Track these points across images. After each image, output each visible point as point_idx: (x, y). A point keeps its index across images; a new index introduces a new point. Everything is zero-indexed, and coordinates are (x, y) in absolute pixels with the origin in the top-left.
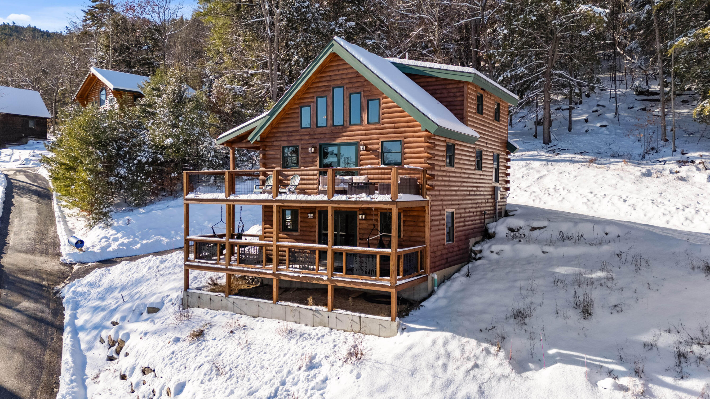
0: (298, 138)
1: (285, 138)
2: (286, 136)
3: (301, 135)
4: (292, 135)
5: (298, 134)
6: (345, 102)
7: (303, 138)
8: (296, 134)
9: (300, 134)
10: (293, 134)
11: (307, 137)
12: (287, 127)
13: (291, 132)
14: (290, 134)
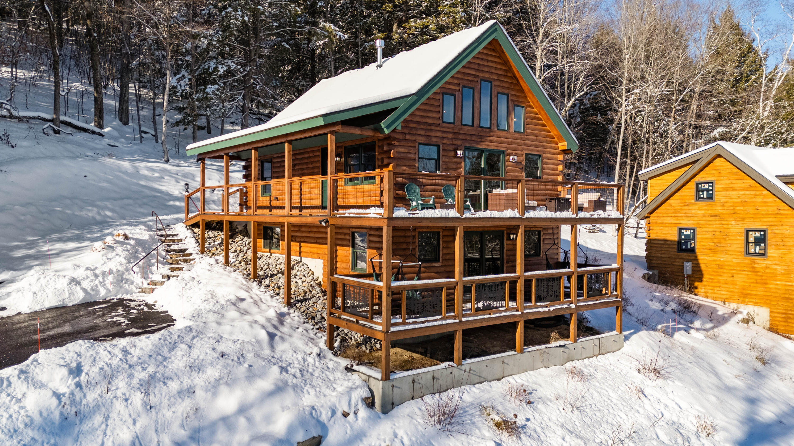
0: (439, 134)
1: (422, 132)
2: (423, 129)
3: (443, 132)
4: (431, 130)
5: (439, 129)
6: (493, 101)
7: (445, 135)
8: (436, 128)
9: (442, 129)
10: (433, 128)
11: (450, 136)
12: (426, 117)
13: (430, 124)
14: (429, 127)
